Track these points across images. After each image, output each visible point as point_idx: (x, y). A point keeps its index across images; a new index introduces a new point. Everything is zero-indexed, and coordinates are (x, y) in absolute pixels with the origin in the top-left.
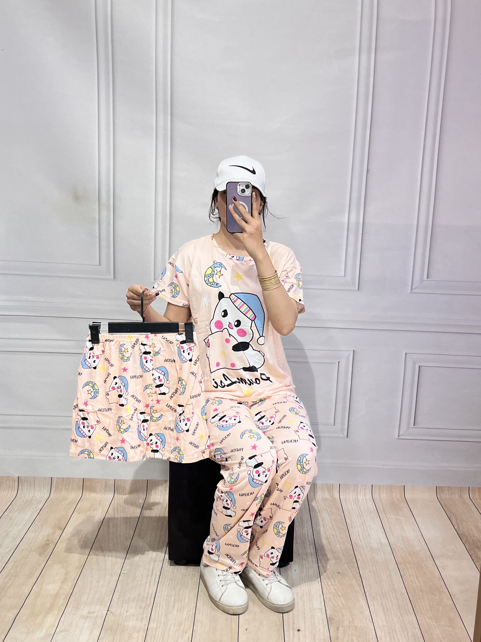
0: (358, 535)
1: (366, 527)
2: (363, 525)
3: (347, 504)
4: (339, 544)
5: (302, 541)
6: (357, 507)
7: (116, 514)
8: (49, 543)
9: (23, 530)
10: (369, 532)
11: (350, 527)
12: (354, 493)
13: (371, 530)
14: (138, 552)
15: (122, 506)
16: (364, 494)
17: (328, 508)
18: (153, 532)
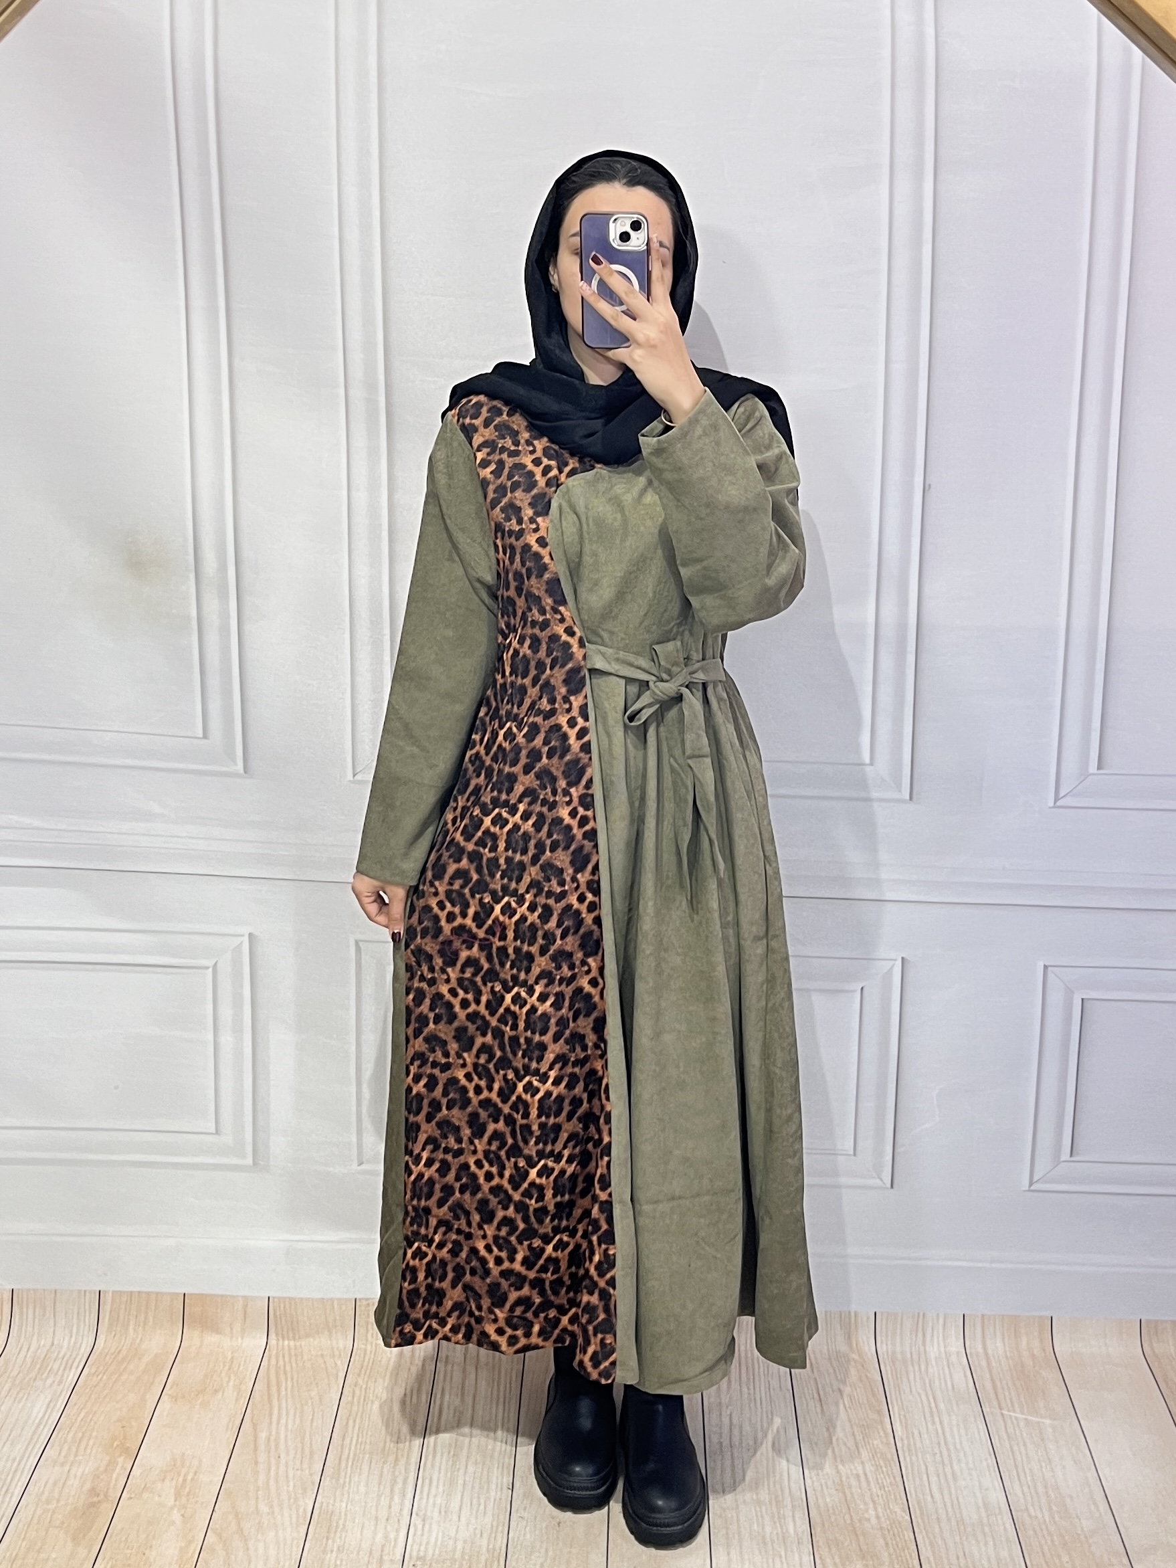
0: (925, 1477)
1: (948, 1449)
2: (939, 1443)
3: (896, 1372)
4: (876, 1509)
5: (773, 1497)
6: (925, 1384)
7: (275, 1403)
8: (99, 1502)
9: (27, 1456)
10: (956, 1467)
11: (903, 1451)
12: (916, 1336)
13: (959, 1461)
14: (335, 1532)
15: (289, 1378)
16: (946, 1344)
17: (843, 1388)
18: (373, 1466)
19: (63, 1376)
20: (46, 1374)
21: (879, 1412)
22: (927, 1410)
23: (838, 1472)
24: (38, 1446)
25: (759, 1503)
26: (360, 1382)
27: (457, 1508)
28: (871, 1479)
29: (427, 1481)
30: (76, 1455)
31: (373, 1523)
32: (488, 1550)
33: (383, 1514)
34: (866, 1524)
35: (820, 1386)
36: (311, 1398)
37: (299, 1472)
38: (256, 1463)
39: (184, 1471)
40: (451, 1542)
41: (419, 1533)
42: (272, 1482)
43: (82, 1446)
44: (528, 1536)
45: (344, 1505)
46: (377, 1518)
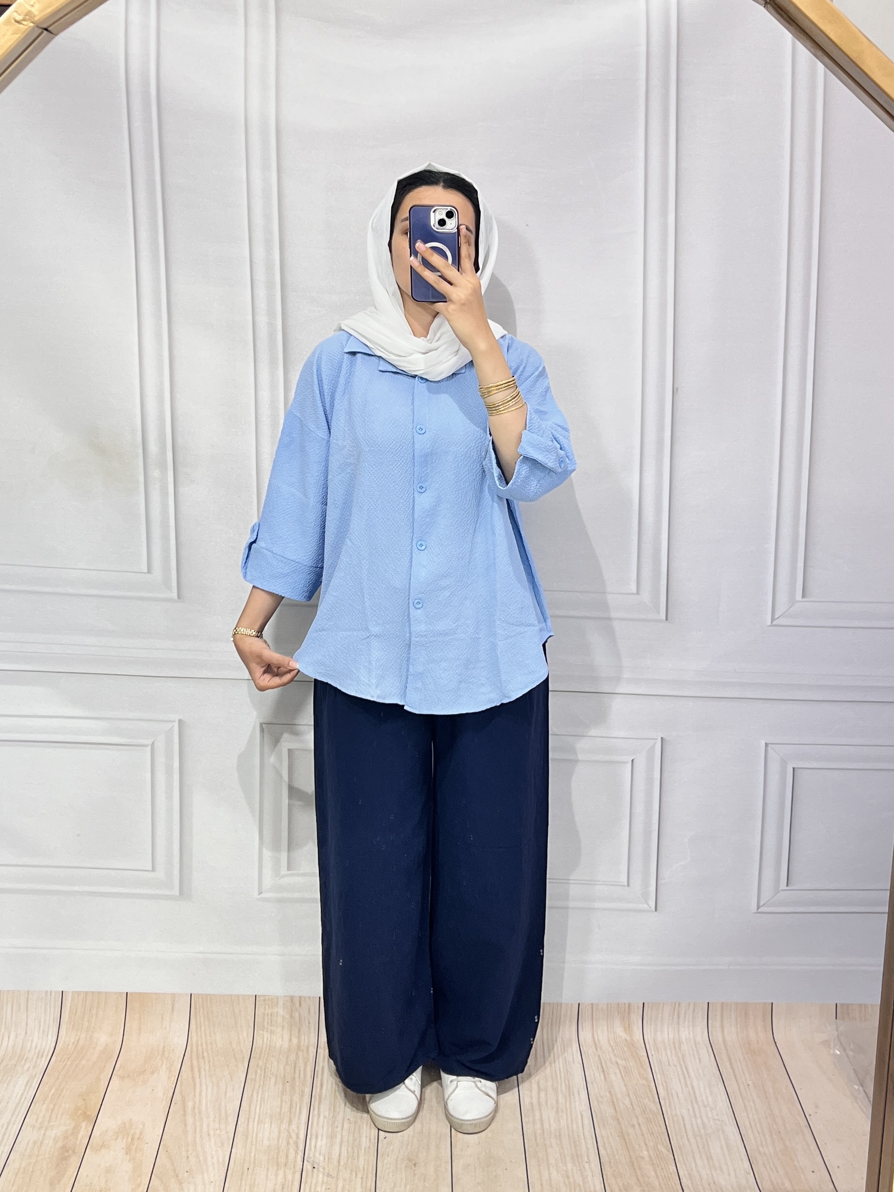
0: (682, 1125)
1: (698, 1104)
2: (691, 1101)
3: (658, 1048)
4: (648, 1151)
6: (679, 1058)
7: (197, 1080)
8: (69, 1156)
10: (705, 1120)
11: (666, 1107)
12: (673, 1018)
13: (707, 1114)
14: (248, 1174)
15: (207, 1061)
16: (693, 1027)
17: (619, 1061)
18: (273, 1125)
19: (36, 1062)
20: (24, 1061)
21: (646, 1079)
22: (682, 1078)
23: (619, 1123)
24: (19, 1117)
26: (261, 1063)
27: (337, 1155)
28: (643, 1129)
29: (314, 1137)
30: (49, 1122)
31: (275, 1168)
33: (282, 1160)
34: (642, 1161)
35: (603, 1062)
36: (224, 1076)
37: (218, 1132)
38: (185, 1125)
39: (132, 1131)
42: (198, 1139)
43: (54, 1116)
45: (253, 1155)
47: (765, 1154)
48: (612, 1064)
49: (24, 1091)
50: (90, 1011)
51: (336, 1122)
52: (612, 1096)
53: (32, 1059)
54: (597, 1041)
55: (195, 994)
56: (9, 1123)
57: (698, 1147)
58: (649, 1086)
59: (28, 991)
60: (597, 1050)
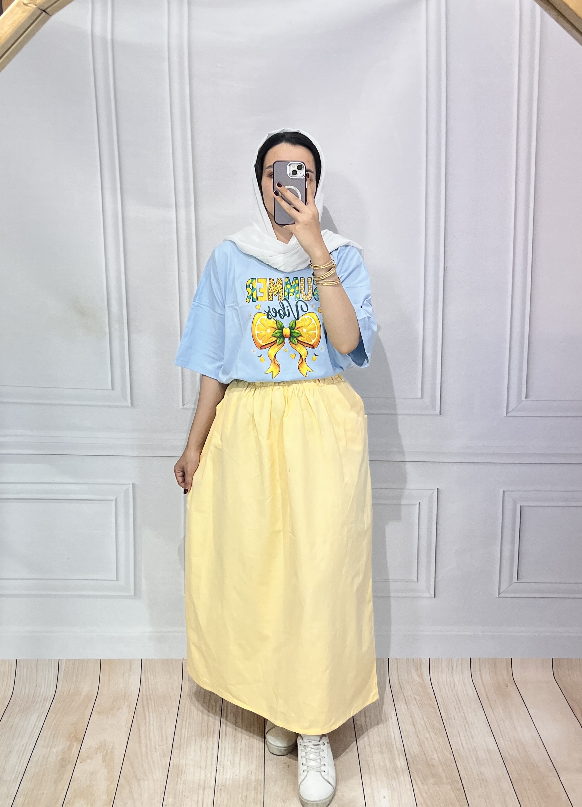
0: (459, 738)
1: (468, 725)
3: (440, 688)
4: (437, 754)
6: (455, 694)
7: (147, 714)
8: (66, 765)
9: (29, 744)
10: (473, 733)
11: (447, 726)
12: (449, 669)
13: (474, 730)
14: (181, 775)
15: (152, 701)
16: (462, 674)
17: (416, 697)
18: (196, 742)
19: (43, 703)
22: (456, 706)
23: (418, 737)
25: (382, 753)
26: (187, 702)
27: (239, 761)
28: (434, 740)
29: (223, 748)
30: (52, 743)
31: (199, 769)
32: (255, 781)
33: (203, 765)
34: (434, 761)
35: (406, 697)
36: (164, 711)
37: (161, 747)
38: (140, 743)
39: (106, 748)
40: (237, 777)
41: (221, 773)
42: (149, 752)
43: (56, 738)
44: (274, 773)
45: (184, 761)
46: (201, 767)
47: (512, 755)
48: (412, 698)
49: (36, 723)
50: (77, 671)
51: (237, 739)
52: (412, 719)
53: (40, 702)
54: (401, 684)
55: (144, 659)
56: (27, 743)
57: (469, 751)
58: (436, 712)
59: (37, 660)
60: (402, 690)
